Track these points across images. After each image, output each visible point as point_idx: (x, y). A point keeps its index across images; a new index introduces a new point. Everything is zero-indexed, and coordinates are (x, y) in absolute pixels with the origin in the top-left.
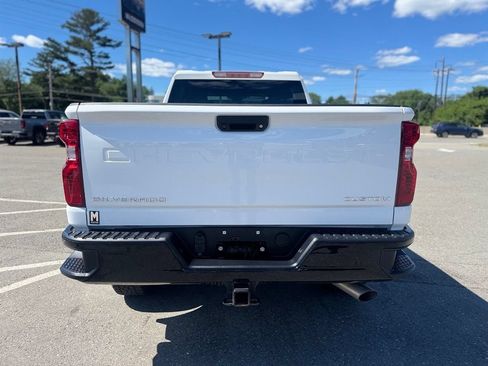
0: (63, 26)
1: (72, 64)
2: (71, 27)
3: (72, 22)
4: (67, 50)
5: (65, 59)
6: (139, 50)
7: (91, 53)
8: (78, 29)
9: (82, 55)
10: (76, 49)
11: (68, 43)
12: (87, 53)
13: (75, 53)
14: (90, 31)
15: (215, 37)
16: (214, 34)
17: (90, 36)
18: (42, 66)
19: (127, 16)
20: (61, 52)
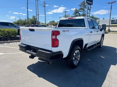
0: (79, 6)
1: (80, 14)
2: (80, 6)
3: (81, 4)
4: (79, 11)
5: (78, 13)
6: (90, 9)
7: (84, 11)
8: (82, 6)
9: (82, 11)
10: (81, 10)
11: (79, 9)
12: (83, 11)
13: (81, 11)
14: (84, 5)
15: (111, 3)
16: (110, 3)
17: (84, 7)
18: (74, 15)
19: (88, 2)
20: (78, 12)
